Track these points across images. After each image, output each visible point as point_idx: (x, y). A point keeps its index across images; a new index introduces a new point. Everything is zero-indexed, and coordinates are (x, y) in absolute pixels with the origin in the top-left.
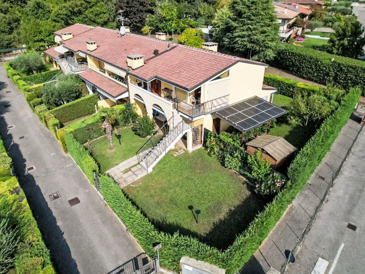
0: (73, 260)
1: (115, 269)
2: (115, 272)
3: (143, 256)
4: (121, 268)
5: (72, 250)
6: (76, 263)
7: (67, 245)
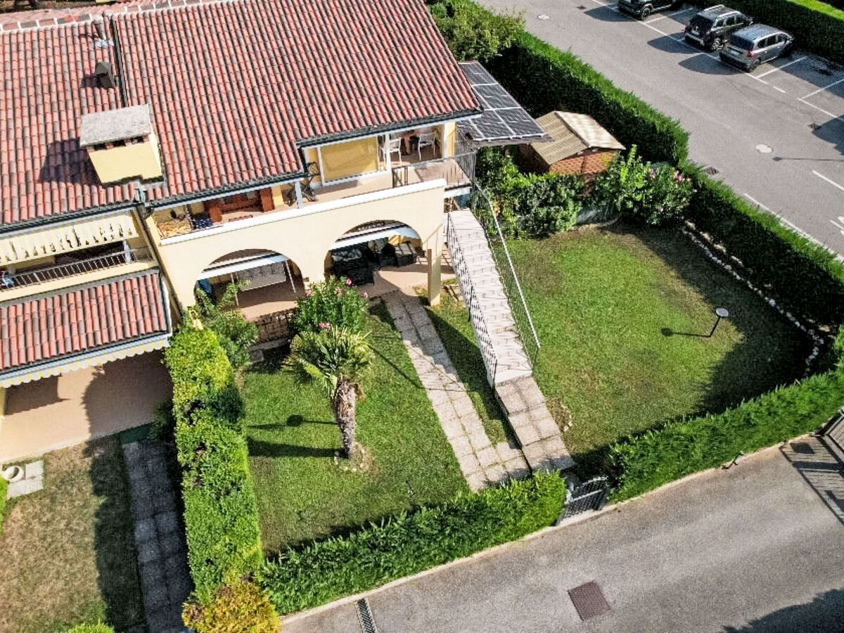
0: (816, 600)
1: (830, 508)
2: (837, 509)
3: (788, 450)
4: (826, 497)
5: (784, 604)
6: (827, 594)
7: (769, 618)
